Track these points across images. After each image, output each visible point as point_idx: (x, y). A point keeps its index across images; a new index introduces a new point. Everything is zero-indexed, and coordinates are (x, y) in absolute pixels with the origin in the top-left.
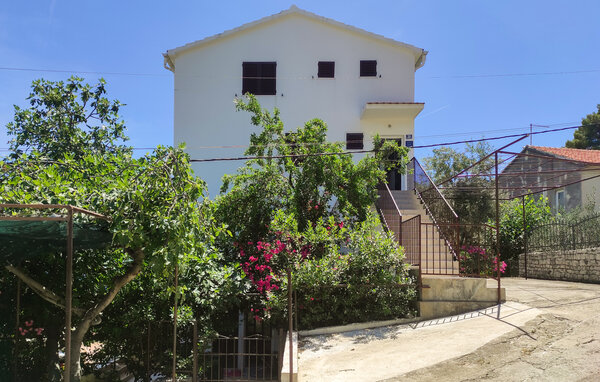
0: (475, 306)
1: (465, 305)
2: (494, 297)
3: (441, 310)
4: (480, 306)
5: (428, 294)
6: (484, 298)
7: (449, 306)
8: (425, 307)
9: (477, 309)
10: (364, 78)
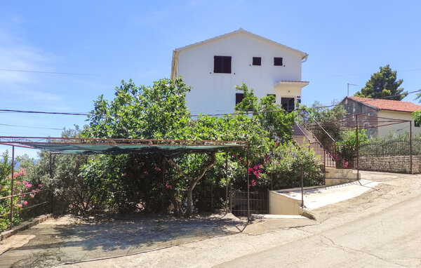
0: (348, 181)
1: (343, 181)
2: (356, 177)
3: (334, 183)
4: (351, 181)
5: (328, 175)
6: (352, 178)
7: (338, 181)
8: (327, 181)
9: (350, 182)
10: (276, 66)
